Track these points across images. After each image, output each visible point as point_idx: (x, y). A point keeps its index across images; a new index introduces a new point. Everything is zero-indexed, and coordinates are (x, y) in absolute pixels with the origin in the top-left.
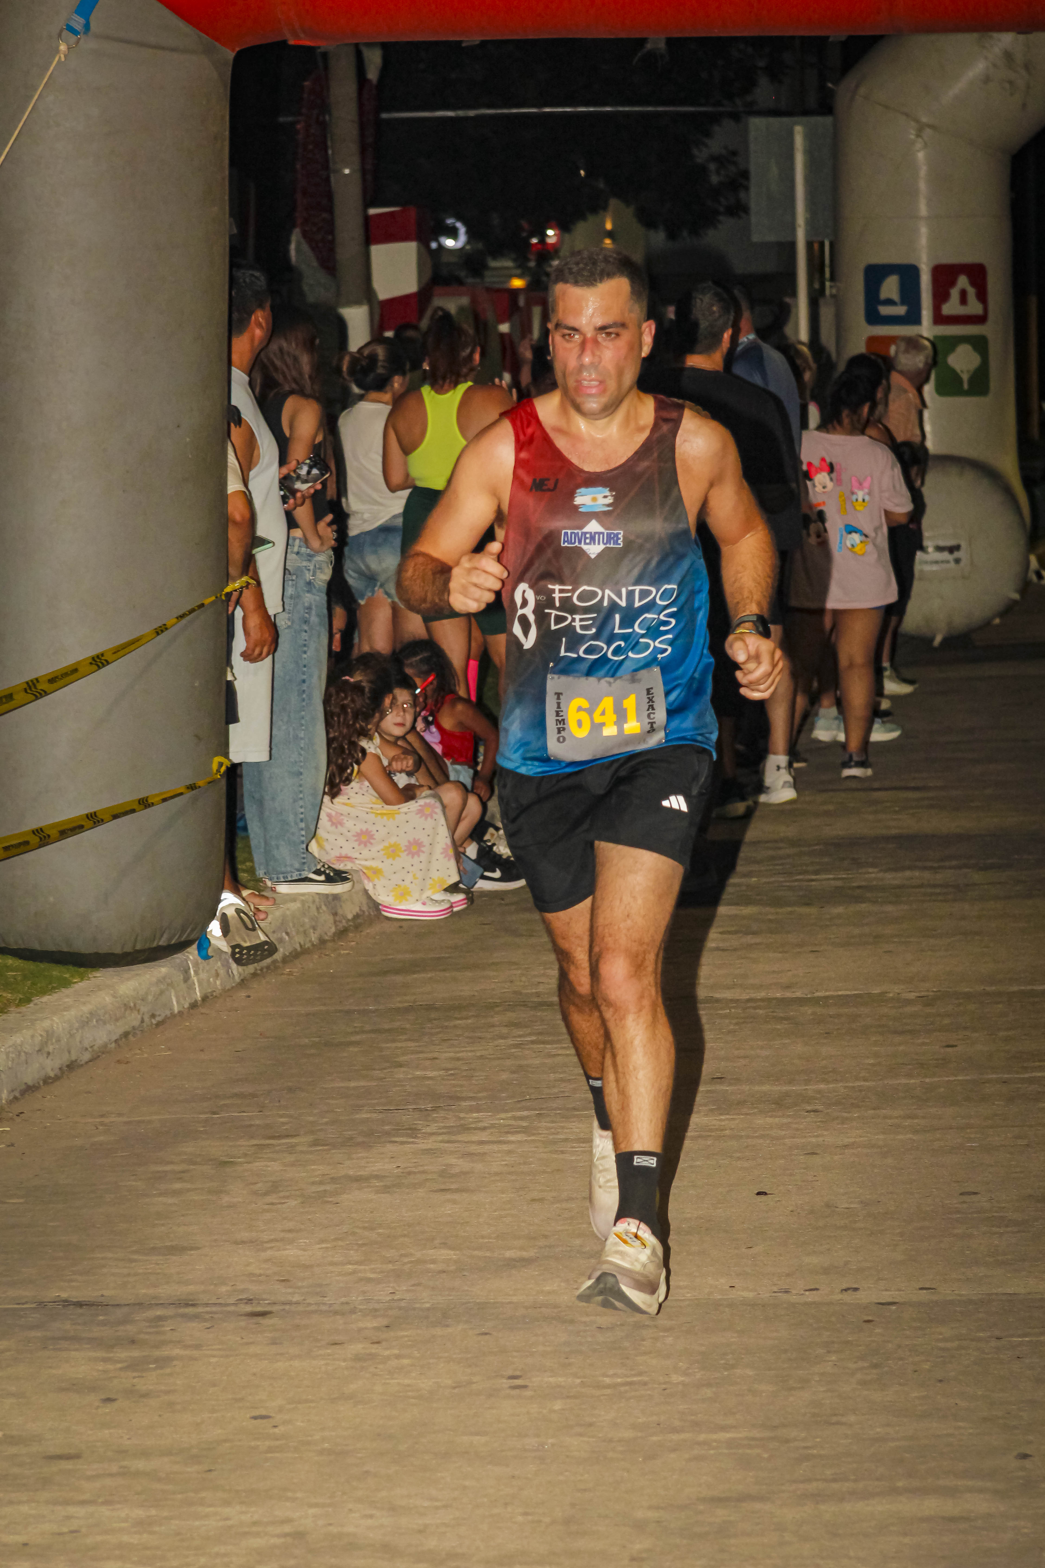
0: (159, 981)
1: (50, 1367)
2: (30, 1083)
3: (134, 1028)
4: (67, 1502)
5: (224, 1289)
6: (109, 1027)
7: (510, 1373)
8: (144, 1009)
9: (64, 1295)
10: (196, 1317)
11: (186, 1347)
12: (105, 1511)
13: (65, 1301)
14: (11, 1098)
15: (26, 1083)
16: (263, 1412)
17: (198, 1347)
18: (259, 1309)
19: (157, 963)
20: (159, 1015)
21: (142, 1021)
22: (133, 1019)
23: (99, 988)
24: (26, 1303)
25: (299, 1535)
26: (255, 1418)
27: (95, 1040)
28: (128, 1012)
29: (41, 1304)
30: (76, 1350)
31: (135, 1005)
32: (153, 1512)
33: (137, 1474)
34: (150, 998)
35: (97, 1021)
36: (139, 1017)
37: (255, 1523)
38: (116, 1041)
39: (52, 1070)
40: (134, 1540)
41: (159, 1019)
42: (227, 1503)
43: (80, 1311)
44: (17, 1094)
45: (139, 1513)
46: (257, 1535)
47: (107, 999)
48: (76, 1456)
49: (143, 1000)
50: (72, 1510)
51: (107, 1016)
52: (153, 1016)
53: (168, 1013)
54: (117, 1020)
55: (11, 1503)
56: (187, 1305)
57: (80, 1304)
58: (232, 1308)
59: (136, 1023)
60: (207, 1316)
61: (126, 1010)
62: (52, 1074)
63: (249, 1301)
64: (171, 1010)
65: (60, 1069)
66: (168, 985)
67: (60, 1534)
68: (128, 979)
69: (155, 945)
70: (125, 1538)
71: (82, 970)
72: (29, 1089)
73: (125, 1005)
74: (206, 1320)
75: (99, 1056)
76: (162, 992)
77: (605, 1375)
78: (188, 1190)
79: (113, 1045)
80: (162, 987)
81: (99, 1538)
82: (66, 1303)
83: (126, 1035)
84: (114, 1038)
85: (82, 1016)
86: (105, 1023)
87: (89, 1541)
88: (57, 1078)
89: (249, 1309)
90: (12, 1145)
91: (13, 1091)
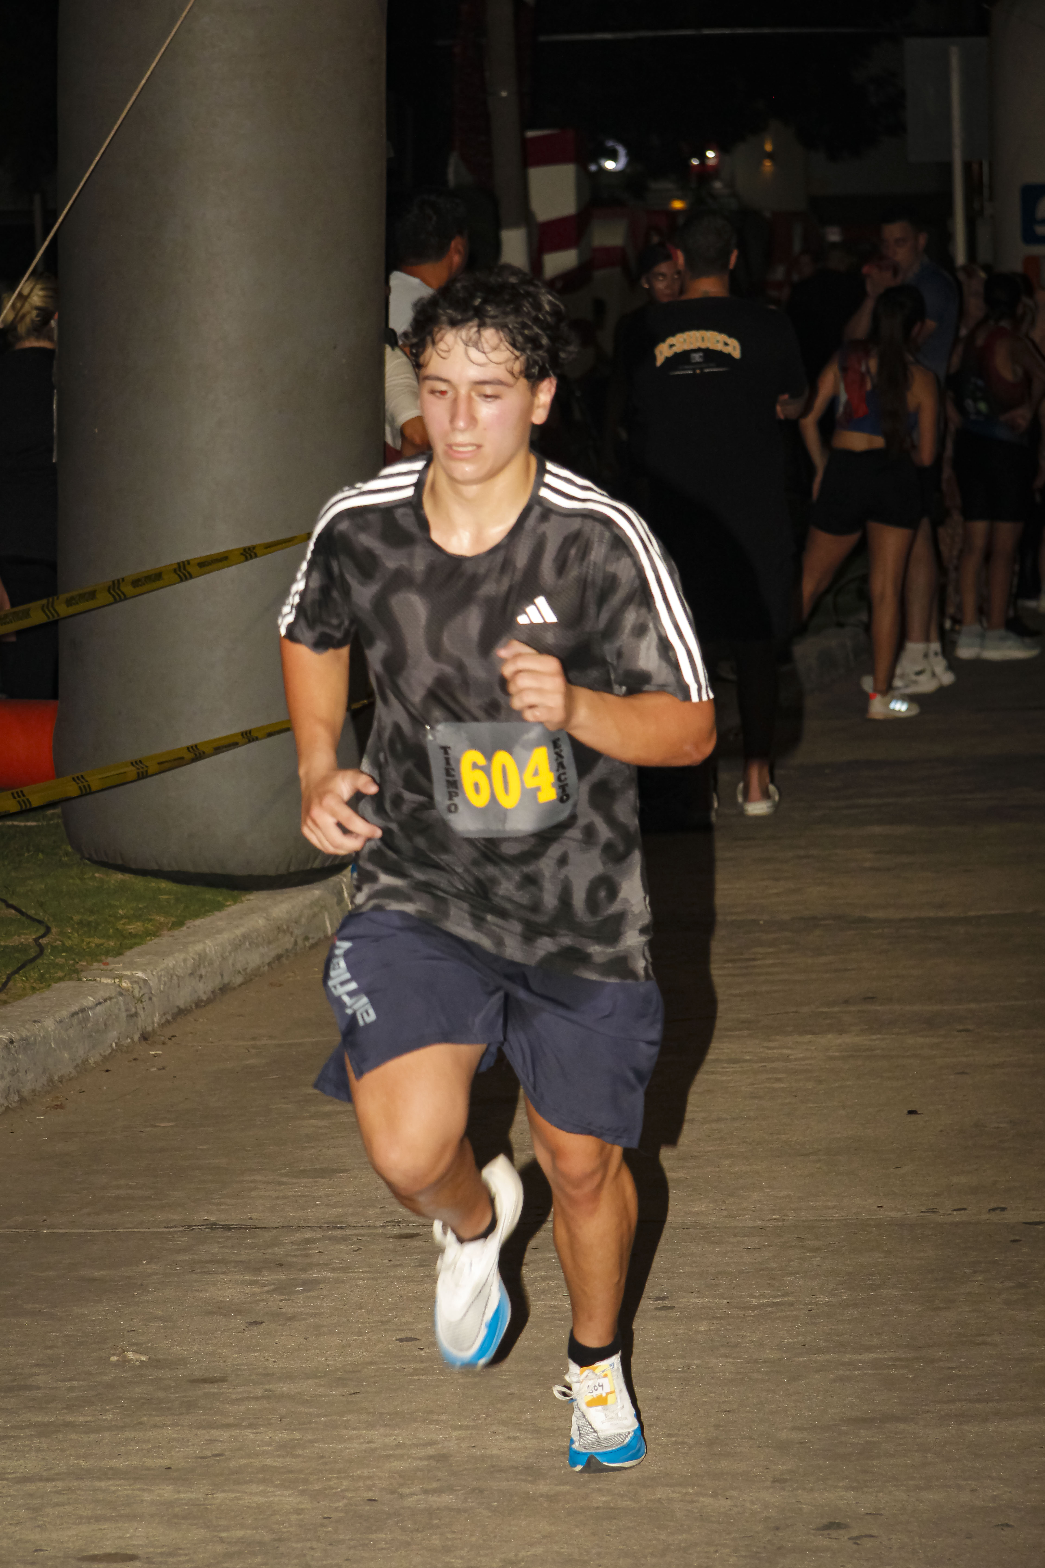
0: (313, 904)
1: (197, 1291)
2: (182, 1006)
3: (287, 950)
4: (211, 1426)
5: (372, 1211)
6: (262, 950)
7: (657, 1294)
8: (296, 932)
9: (212, 1219)
10: (344, 1239)
11: (334, 1270)
12: (249, 1435)
13: (215, 1224)
14: (163, 1021)
15: (178, 1007)
16: (410, 1335)
17: (345, 1269)
18: (406, 1231)
19: (311, 886)
20: (313, 938)
21: (296, 943)
22: (287, 942)
23: (252, 911)
24: (175, 1226)
25: (443, 1458)
26: (401, 1340)
27: (247, 963)
28: (281, 935)
29: (190, 1227)
30: (224, 1273)
31: (288, 927)
32: (297, 1435)
33: (282, 1397)
34: (303, 921)
35: (250, 944)
36: (292, 939)
37: (398, 1446)
38: (269, 964)
39: (205, 993)
40: (278, 1463)
41: (311, 941)
42: (371, 1426)
43: (228, 1234)
44: (170, 1018)
45: (284, 1436)
46: (401, 1457)
47: (260, 921)
48: (223, 1380)
49: (296, 922)
50: (215, 1433)
51: (260, 939)
52: (306, 938)
53: (321, 935)
54: (269, 943)
55: (155, 1426)
56: (335, 1227)
57: (228, 1228)
58: (380, 1231)
59: (289, 946)
60: (355, 1239)
61: (279, 933)
62: (204, 998)
63: (397, 1223)
64: (324, 932)
65: (213, 992)
66: (322, 907)
67: (203, 1458)
68: (282, 902)
69: (308, 867)
70: (269, 1462)
71: (235, 893)
72: (181, 1012)
73: (278, 928)
74: (353, 1243)
75: (251, 980)
76: (315, 915)
77: (751, 1296)
78: (339, 1113)
79: (266, 968)
80: (316, 909)
81: (242, 1462)
82: (214, 1226)
83: (279, 957)
84: (267, 960)
85: (234, 939)
86: (258, 946)
87: (232, 1464)
88: (209, 1001)
89: (397, 1231)
90: (164, 1068)
91: (164, 1014)
